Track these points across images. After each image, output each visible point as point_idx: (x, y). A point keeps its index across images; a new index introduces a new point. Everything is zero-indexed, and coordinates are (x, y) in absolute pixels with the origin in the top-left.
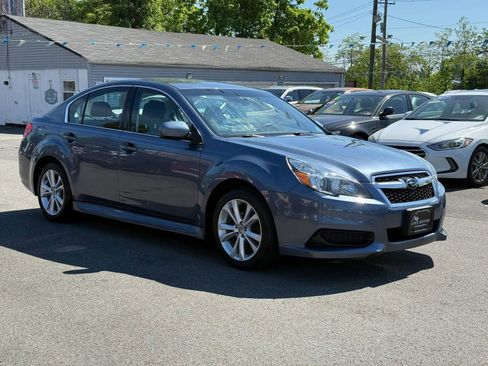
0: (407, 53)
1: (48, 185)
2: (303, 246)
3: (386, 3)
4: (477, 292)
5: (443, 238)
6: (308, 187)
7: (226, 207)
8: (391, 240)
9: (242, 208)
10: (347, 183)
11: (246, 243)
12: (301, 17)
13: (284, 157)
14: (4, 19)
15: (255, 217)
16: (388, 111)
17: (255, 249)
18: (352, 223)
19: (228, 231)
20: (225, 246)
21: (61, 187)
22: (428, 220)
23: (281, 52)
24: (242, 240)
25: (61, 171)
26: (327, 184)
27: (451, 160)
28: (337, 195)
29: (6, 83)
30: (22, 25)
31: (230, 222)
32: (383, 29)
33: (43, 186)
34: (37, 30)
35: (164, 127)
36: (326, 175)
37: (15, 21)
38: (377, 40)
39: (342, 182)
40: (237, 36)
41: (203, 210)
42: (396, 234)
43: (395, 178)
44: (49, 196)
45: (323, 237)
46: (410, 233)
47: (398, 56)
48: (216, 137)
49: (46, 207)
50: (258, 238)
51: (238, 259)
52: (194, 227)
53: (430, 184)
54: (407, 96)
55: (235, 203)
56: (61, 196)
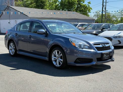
0: (112, 15)
1: (11, 47)
2: (74, 63)
3: (106, 2)
4: (121, 75)
5: (113, 61)
6: (75, 46)
7: (54, 52)
8: (98, 61)
9: (58, 52)
10: (86, 46)
11: (59, 62)
12: (84, 6)
13: (69, 39)
14: (8, 7)
15: (61, 55)
16: (103, 29)
17: (61, 63)
18: (88, 56)
19: (54, 59)
20: (54, 62)
21: (14, 47)
22: (108, 56)
23: (78, 15)
24: (58, 61)
25: (14, 43)
26: (80, 46)
27: (119, 41)
28: (83, 49)
29: (9, 23)
30: (13, 8)
31: (55, 56)
32: (105, 9)
33: (10, 47)
34: (16, 10)
35: (38, 31)
36: (80, 43)
37: (11, 7)
38: (103, 12)
39: (84, 45)
40: (67, 11)
41: (48, 53)
42: (99, 59)
43: (99, 44)
44: (11, 50)
45: (79, 60)
46: (103, 59)
47: (109, 16)
48: (52, 34)
49: (10, 53)
50: (62, 60)
51: (57, 66)
52: (46, 58)
53: (109, 46)
54: (109, 25)
55: (56, 51)
56: (14, 50)
